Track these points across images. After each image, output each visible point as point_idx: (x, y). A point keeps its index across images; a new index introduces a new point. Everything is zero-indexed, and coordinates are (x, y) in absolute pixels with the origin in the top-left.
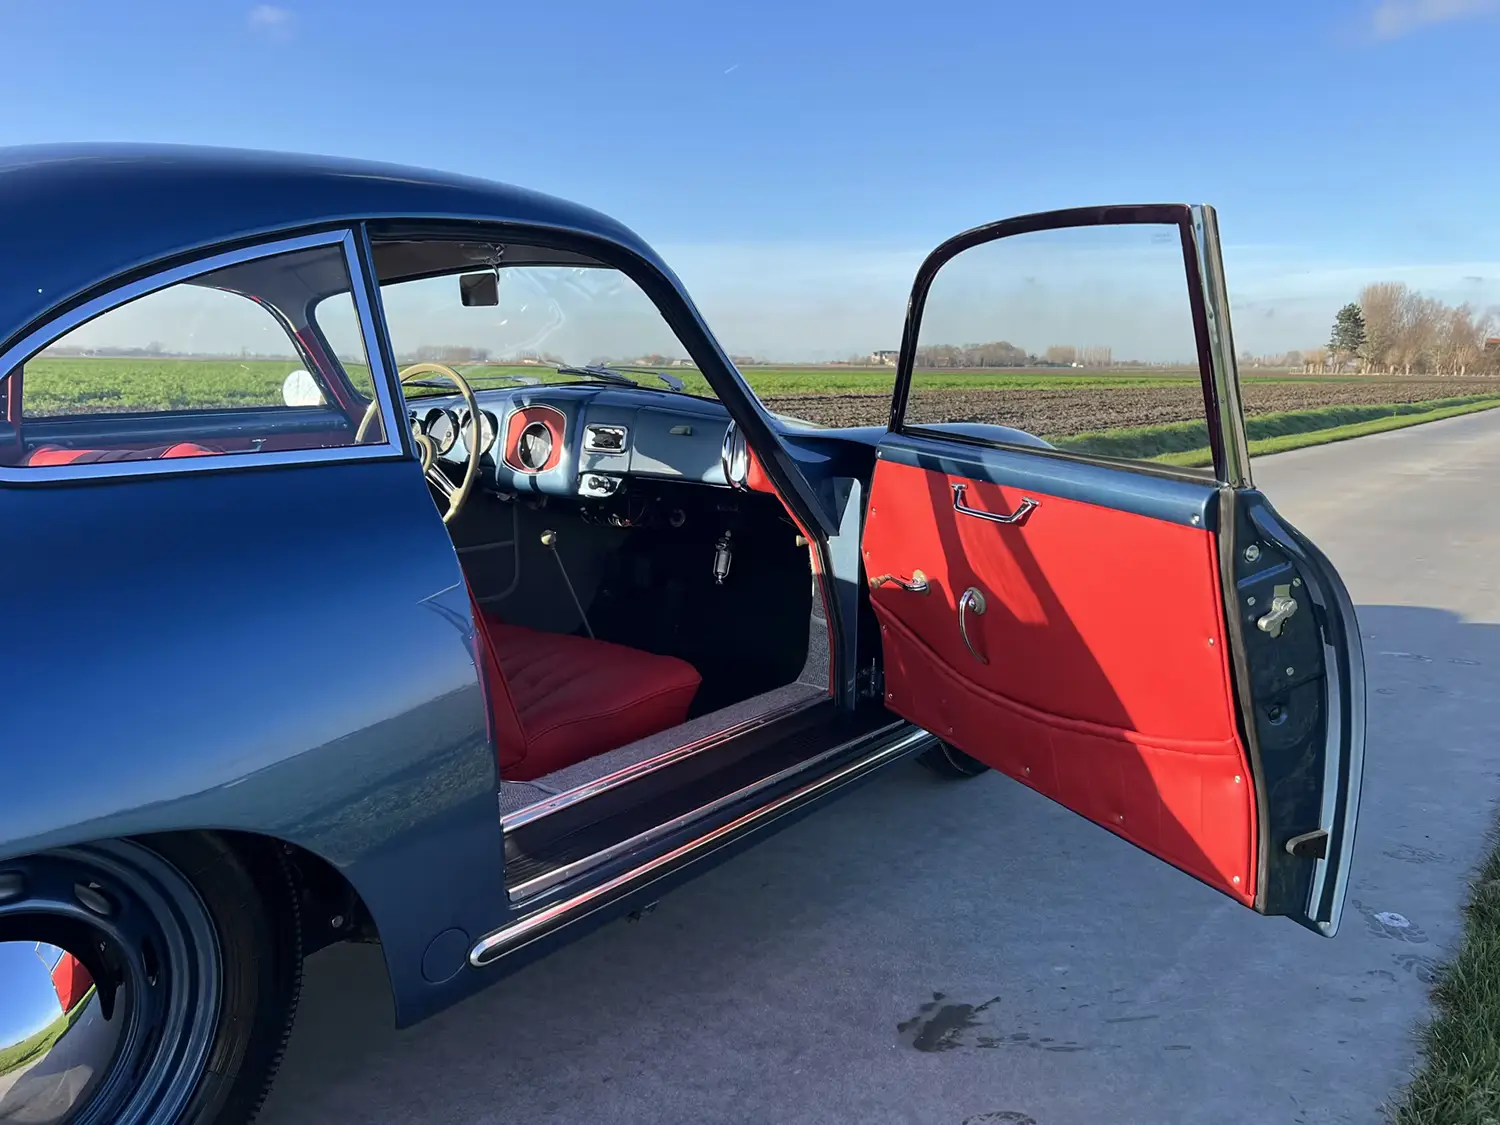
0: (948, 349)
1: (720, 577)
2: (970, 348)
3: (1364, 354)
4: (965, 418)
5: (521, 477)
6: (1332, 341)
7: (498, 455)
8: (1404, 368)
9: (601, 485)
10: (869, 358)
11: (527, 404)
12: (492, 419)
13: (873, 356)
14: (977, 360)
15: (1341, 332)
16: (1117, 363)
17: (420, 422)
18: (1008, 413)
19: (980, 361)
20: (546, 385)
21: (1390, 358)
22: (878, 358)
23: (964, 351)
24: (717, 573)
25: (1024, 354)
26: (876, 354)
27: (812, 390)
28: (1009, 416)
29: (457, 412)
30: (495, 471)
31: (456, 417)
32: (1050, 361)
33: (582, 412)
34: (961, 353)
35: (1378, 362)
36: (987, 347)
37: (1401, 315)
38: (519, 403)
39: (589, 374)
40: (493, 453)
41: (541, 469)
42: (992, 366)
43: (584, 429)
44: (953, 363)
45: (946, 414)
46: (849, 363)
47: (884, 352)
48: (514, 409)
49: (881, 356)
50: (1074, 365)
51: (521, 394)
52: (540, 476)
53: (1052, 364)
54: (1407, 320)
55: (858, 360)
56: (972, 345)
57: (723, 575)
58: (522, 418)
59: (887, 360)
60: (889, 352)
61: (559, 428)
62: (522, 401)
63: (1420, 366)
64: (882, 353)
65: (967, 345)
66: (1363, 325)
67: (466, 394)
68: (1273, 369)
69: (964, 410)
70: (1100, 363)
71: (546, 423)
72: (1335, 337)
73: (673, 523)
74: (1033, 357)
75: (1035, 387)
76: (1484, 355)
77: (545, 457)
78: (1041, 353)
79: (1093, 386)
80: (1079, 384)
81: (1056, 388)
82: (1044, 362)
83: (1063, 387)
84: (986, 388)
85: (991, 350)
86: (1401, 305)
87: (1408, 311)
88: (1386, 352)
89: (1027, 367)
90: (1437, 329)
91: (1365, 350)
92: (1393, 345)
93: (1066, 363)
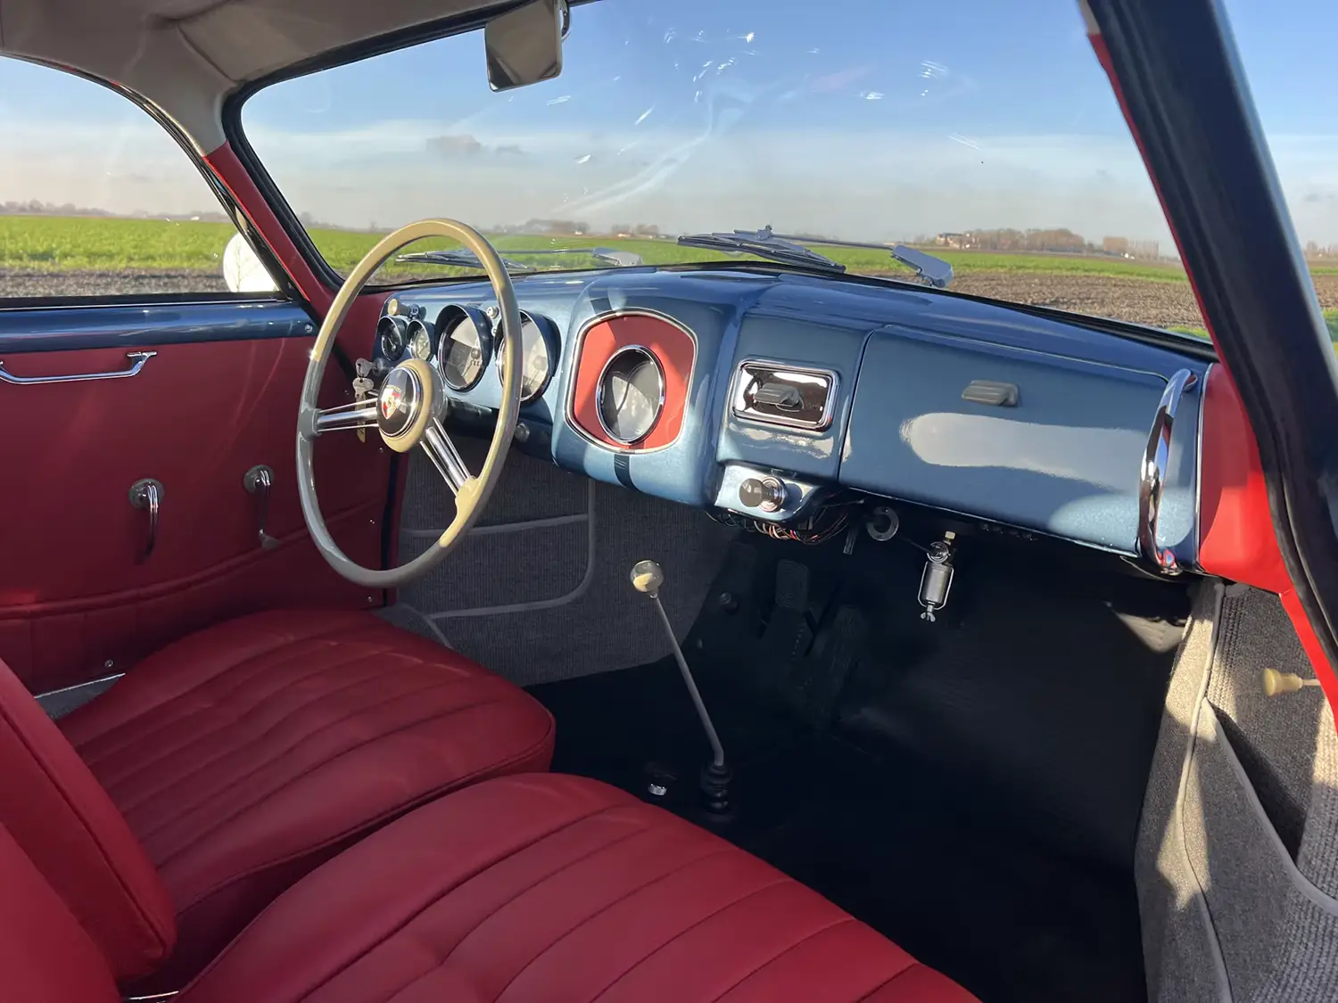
0: (1011, 233)
1: (930, 608)
2: (1032, 232)
4: (1047, 301)
5: (600, 456)
7: (557, 404)
9: (767, 493)
10: (935, 239)
11: (617, 307)
12: (551, 333)
13: (938, 238)
14: (1039, 243)
16: (1162, 258)
17: (428, 326)
18: (1088, 299)
19: (1040, 246)
20: (655, 268)
22: (943, 239)
23: (1026, 235)
24: (926, 602)
25: (1083, 242)
26: (941, 236)
27: (886, 268)
28: (1090, 301)
29: (490, 314)
30: (550, 435)
31: (489, 325)
32: (1105, 249)
33: (731, 330)
36: (1047, 232)
38: (601, 303)
39: (742, 248)
40: (549, 397)
41: (638, 443)
42: (1054, 250)
43: (733, 369)
44: (1015, 245)
45: (1027, 296)
46: (915, 244)
47: (949, 235)
48: (590, 315)
49: (946, 238)
50: (1127, 256)
51: (607, 285)
52: (638, 457)
53: (1108, 253)
55: (924, 242)
56: (1034, 230)
57: (937, 605)
58: (606, 335)
59: (951, 242)
60: (953, 235)
61: (681, 364)
62: (607, 300)
64: (947, 235)
65: (1029, 230)
67: (497, 283)
69: (1044, 294)
71: (656, 350)
73: (873, 533)
74: (1091, 244)
75: (1102, 274)
77: (649, 419)
78: (1099, 242)
79: (1152, 279)
80: (1139, 275)
81: (1121, 276)
82: (1100, 251)
83: (1127, 277)
84: (1056, 272)
85: (1052, 235)
89: (1085, 254)
93: (1120, 253)
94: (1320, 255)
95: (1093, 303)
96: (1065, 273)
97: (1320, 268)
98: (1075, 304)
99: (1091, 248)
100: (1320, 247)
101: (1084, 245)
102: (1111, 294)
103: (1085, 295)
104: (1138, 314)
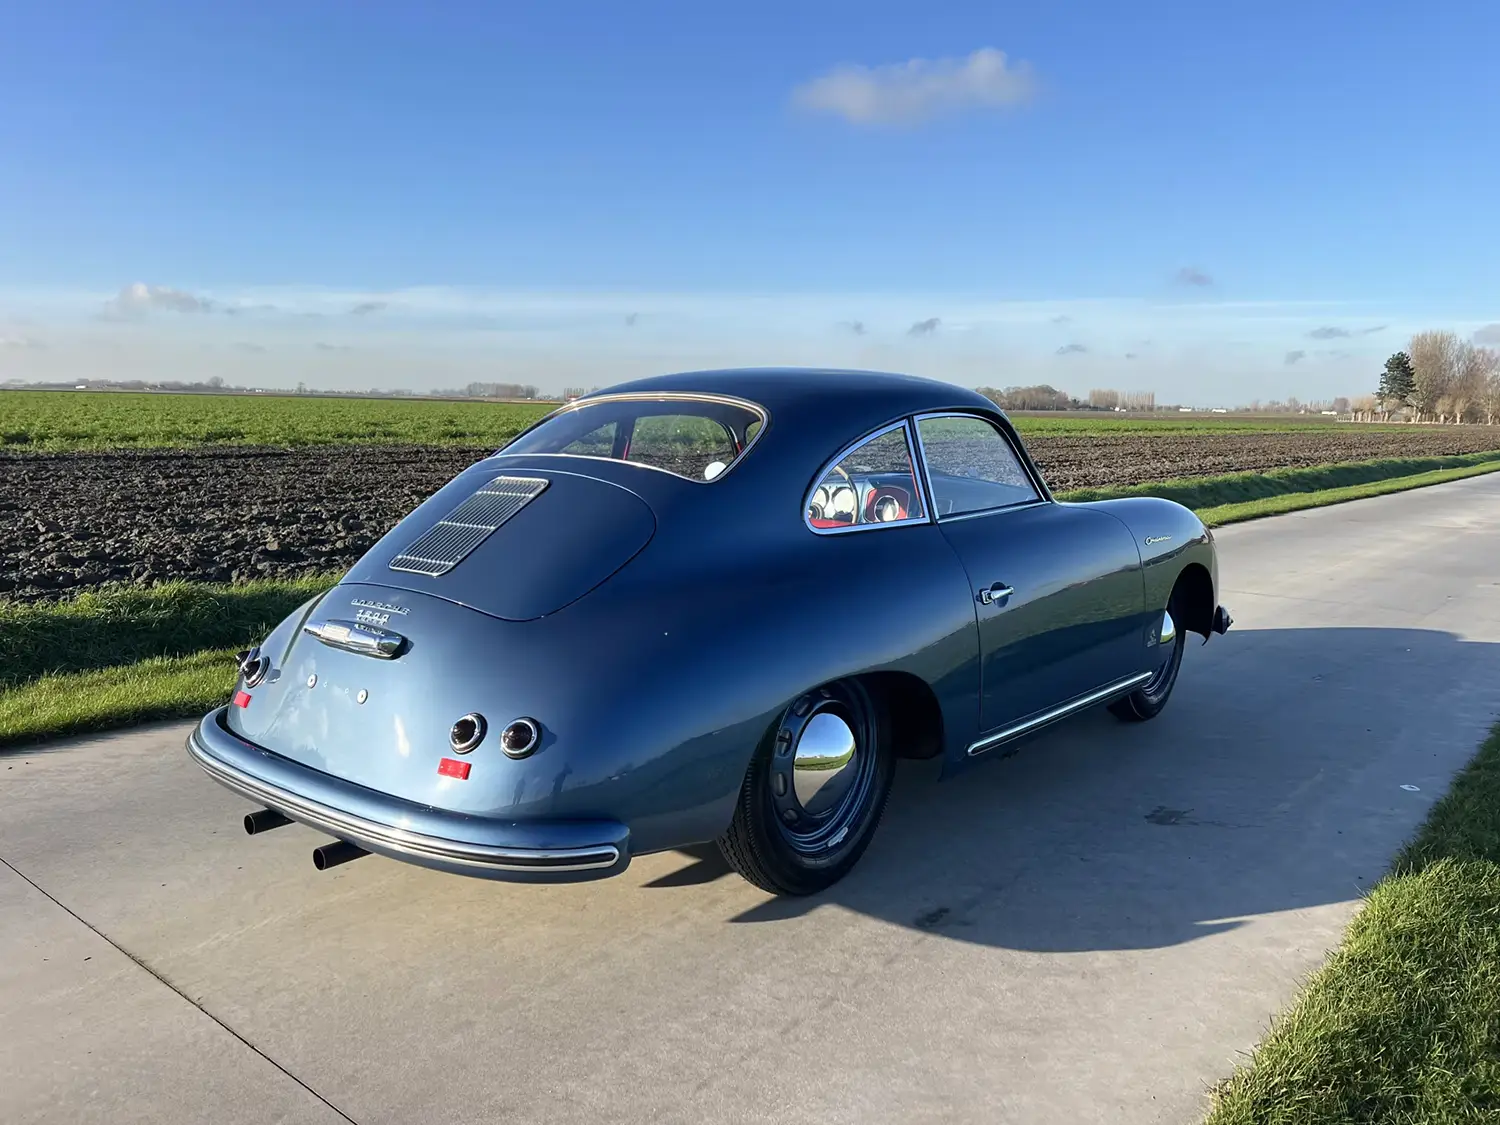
2: (1011, 391)
3: (1414, 403)
6: (1381, 389)
8: (1455, 417)
14: (1019, 402)
15: (1388, 379)
16: (1160, 408)
19: (1021, 405)
21: (1441, 407)
23: (1005, 395)
25: (1066, 397)
32: (1092, 405)
35: (1428, 410)
36: (1029, 391)
37: (1452, 364)
42: (1035, 409)
50: (1117, 409)
53: (1095, 408)
54: (1458, 369)
56: (1014, 389)
63: (1472, 415)
65: (1008, 389)
66: (1413, 374)
68: (1319, 415)
70: (1143, 408)
72: (1384, 385)
74: (1075, 401)
75: (1085, 434)
78: (1083, 397)
79: (1141, 433)
80: (1126, 431)
81: (1105, 435)
82: (1086, 406)
83: (1112, 434)
84: (1038, 434)
85: (1033, 393)
86: (1451, 354)
87: (1458, 359)
88: (1436, 401)
89: (1069, 411)
90: (1488, 379)
91: (1415, 398)
92: (1443, 394)
93: (1109, 407)
94: (1303, 412)
95: (1071, 465)
96: (1046, 434)
97: (1294, 426)
98: (1054, 467)
99: (1076, 405)
100: (1302, 403)
101: (1068, 402)
102: (1089, 455)
103: (1064, 458)
104: (1113, 473)
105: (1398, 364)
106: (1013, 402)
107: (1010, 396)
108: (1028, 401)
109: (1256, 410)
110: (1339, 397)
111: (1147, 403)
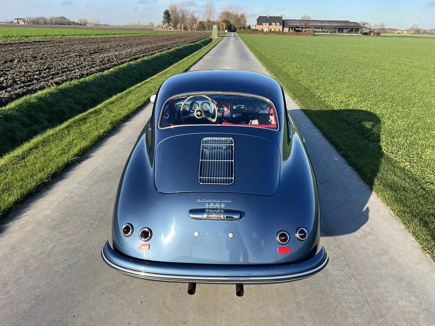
0: (42, 18)
2: (50, 18)
3: (171, 24)
6: (163, 20)
8: (182, 29)
10: (13, 21)
14: (54, 22)
15: (165, 18)
16: (101, 25)
19: (55, 23)
21: (178, 26)
22: (16, 21)
25: (70, 21)
32: (80, 23)
34: (48, 20)
35: (175, 27)
36: (57, 18)
37: (179, 13)
42: (60, 24)
44: (45, 23)
46: (5, 23)
47: (19, 19)
49: (18, 20)
50: (88, 25)
53: (81, 25)
54: (180, 15)
55: (9, 22)
60: (20, 19)
63: (185, 29)
64: (18, 19)
65: (49, 17)
66: (170, 16)
68: (146, 27)
70: (96, 24)
72: (164, 19)
74: (73, 22)
76: (199, 25)
78: (76, 21)
82: (78, 24)
85: (59, 19)
86: (178, 11)
87: (180, 12)
88: (177, 24)
89: (72, 26)
90: (188, 18)
91: (171, 23)
92: (178, 22)
93: (85, 24)
105: (167, 13)
106: (52, 22)
107: (51, 20)
108: (57, 22)
109: (129, 26)
110: (150, 22)
111: (97, 23)
